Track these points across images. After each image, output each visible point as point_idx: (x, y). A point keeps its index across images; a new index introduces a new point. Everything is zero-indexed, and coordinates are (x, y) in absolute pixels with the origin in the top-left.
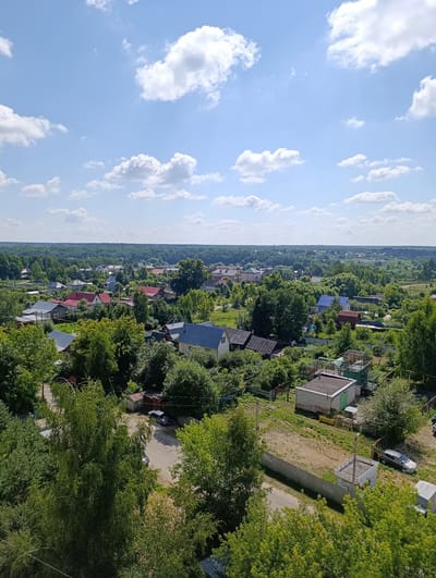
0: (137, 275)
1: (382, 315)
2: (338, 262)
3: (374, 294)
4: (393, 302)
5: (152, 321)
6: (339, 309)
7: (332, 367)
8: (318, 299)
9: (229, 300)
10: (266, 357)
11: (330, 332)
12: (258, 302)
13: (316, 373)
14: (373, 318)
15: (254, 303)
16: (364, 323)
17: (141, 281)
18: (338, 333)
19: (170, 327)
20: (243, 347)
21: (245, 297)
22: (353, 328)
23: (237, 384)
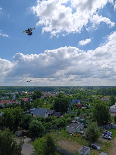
0: (22, 95)
1: (88, 105)
2: (76, 90)
3: (86, 99)
4: (91, 101)
5: (26, 108)
6: (77, 103)
7: (76, 120)
8: (72, 101)
9: (48, 101)
10: (58, 117)
11: (75, 110)
12: (56, 102)
13: (72, 122)
14: (86, 105)
15: (55, 102)
16: (84, 107)
17: (23, 96)
18: (77, 110)
19: (31, 110)
20: (52, 115)
21: (52, 100)
22: (81, 108)
23: (50, 126)
